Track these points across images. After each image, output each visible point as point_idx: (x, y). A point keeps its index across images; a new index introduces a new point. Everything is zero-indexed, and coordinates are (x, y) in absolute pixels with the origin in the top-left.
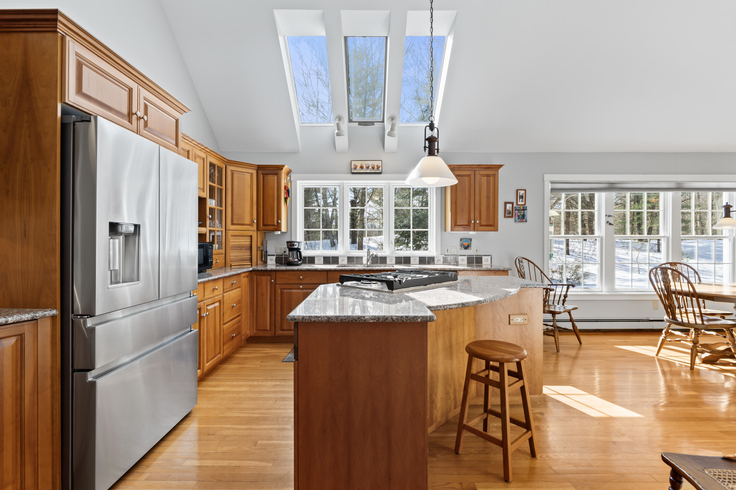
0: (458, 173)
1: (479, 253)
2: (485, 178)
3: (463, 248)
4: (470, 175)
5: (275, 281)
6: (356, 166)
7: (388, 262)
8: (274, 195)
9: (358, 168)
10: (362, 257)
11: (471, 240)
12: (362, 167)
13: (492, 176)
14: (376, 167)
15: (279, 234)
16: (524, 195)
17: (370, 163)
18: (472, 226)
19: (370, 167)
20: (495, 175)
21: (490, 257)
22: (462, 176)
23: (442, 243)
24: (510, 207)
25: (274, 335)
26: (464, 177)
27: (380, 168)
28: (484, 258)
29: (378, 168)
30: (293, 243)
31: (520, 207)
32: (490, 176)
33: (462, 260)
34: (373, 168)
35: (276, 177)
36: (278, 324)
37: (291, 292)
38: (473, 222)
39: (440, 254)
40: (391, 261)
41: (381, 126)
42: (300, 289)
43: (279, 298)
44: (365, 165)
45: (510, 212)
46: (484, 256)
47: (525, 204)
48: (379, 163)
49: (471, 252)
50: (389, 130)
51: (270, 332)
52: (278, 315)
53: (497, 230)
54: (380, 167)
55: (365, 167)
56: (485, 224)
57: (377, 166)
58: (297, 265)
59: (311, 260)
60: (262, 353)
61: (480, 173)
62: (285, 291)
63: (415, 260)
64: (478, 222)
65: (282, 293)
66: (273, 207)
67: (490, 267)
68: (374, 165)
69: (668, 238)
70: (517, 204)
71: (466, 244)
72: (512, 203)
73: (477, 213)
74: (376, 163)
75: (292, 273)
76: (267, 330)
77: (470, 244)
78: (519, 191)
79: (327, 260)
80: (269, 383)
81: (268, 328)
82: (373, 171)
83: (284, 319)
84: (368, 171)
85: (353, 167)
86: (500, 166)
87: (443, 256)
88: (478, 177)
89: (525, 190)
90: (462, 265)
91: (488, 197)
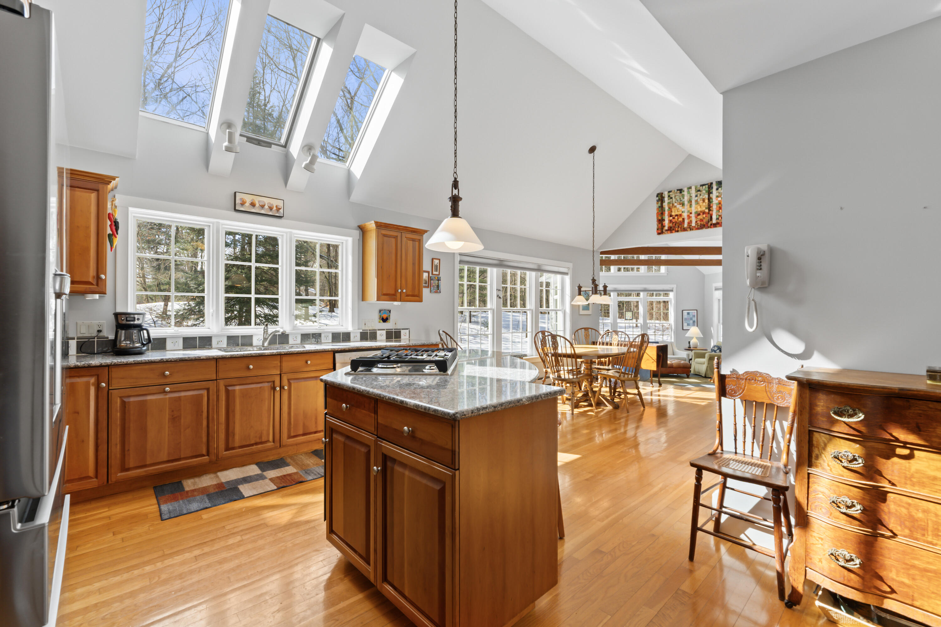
0: (384, 232)
1: (398, 327)
2: (411, 242)
3: (381, 321)
4: (397, 236)
5: (108, 384)
6: (243, 201)
7: (291, 341)
8: (88, 228)
9: (247, 204)
10: (252, 336)
11: (390, 312)
12: (253, 205)
13: (417, 241)
14: (275, 208)
15: (96, 300)
16: (438, 264)
17: (266, 201)
18: (398, 295)
19: (266, 207)
20: (420, 240)
21: (408, 330)
22: (389, 237)
23: (358, 314)
24: (426, 277)
25: (105, 483)
26: (391, 238)
27: (281, 211)
28: (402, 332)
29: (278, 209)
30: (132, 316)
31: (435, 277)
32: (416, 241)
33: (381, 335)
34: (271, 209)
35: (93, 196)
36: (115, 461)
37: (146, 401)
38: (400, 291)
39: (357, 328)
40: (295, 339)
41: (281, 152)
42: (164, 392)
43: (117, 415)
44: (259, 201)
45: (426, 282)
46: (379, 330)
47: (439, 275)
48: (280, 204)
49: (388, 326)
50: (308, 162)
51: (95, 479)
52: (117, 444)
53: (421, 301)
54: (280, 209)
55: (257, 205)
56: (411, 294)
57: (276, 206)
58: (140, 353)
59: (160, 344)
60: (94, 520)
61: (406, 236)
62: (132, 399)
63: (327, 337)
64: (404, 291)
65: (124, 404)
66: (88, 249)
67: (408, 343)
68: (272, 205)
69: (532, 311)
70: (432, 274)
71: (385, 316)
72: (428, 272)
73: (403, 282)
74: (275, 203)
75: (147, 367)
76: (89, 477)
77: (389, 316)
78: (434, 260)
79: (189, 343)
80: (178, 559)
81: (91, 473)
82: (271, 213)
83: (129, 450)
84: (263, 212)
85: (238, 201)
86: (426, 231)
87: (361, 331)
88: (404, 239)
89: (440, 260)
90: (381, 341)
91: (414, 264)
